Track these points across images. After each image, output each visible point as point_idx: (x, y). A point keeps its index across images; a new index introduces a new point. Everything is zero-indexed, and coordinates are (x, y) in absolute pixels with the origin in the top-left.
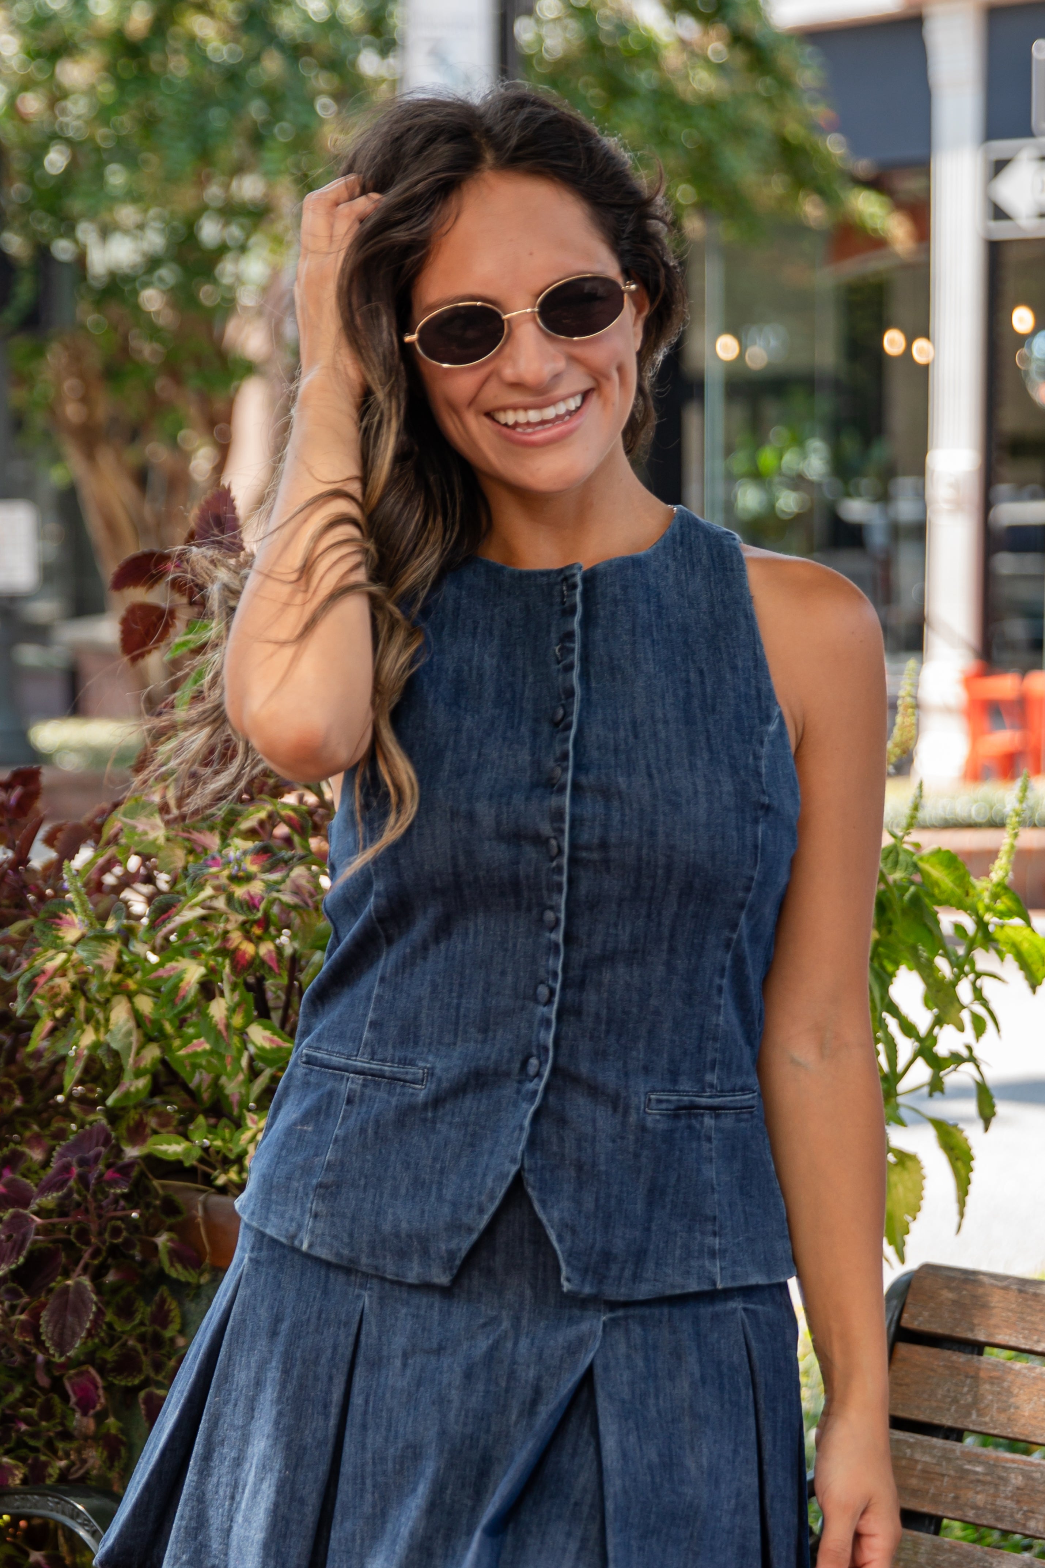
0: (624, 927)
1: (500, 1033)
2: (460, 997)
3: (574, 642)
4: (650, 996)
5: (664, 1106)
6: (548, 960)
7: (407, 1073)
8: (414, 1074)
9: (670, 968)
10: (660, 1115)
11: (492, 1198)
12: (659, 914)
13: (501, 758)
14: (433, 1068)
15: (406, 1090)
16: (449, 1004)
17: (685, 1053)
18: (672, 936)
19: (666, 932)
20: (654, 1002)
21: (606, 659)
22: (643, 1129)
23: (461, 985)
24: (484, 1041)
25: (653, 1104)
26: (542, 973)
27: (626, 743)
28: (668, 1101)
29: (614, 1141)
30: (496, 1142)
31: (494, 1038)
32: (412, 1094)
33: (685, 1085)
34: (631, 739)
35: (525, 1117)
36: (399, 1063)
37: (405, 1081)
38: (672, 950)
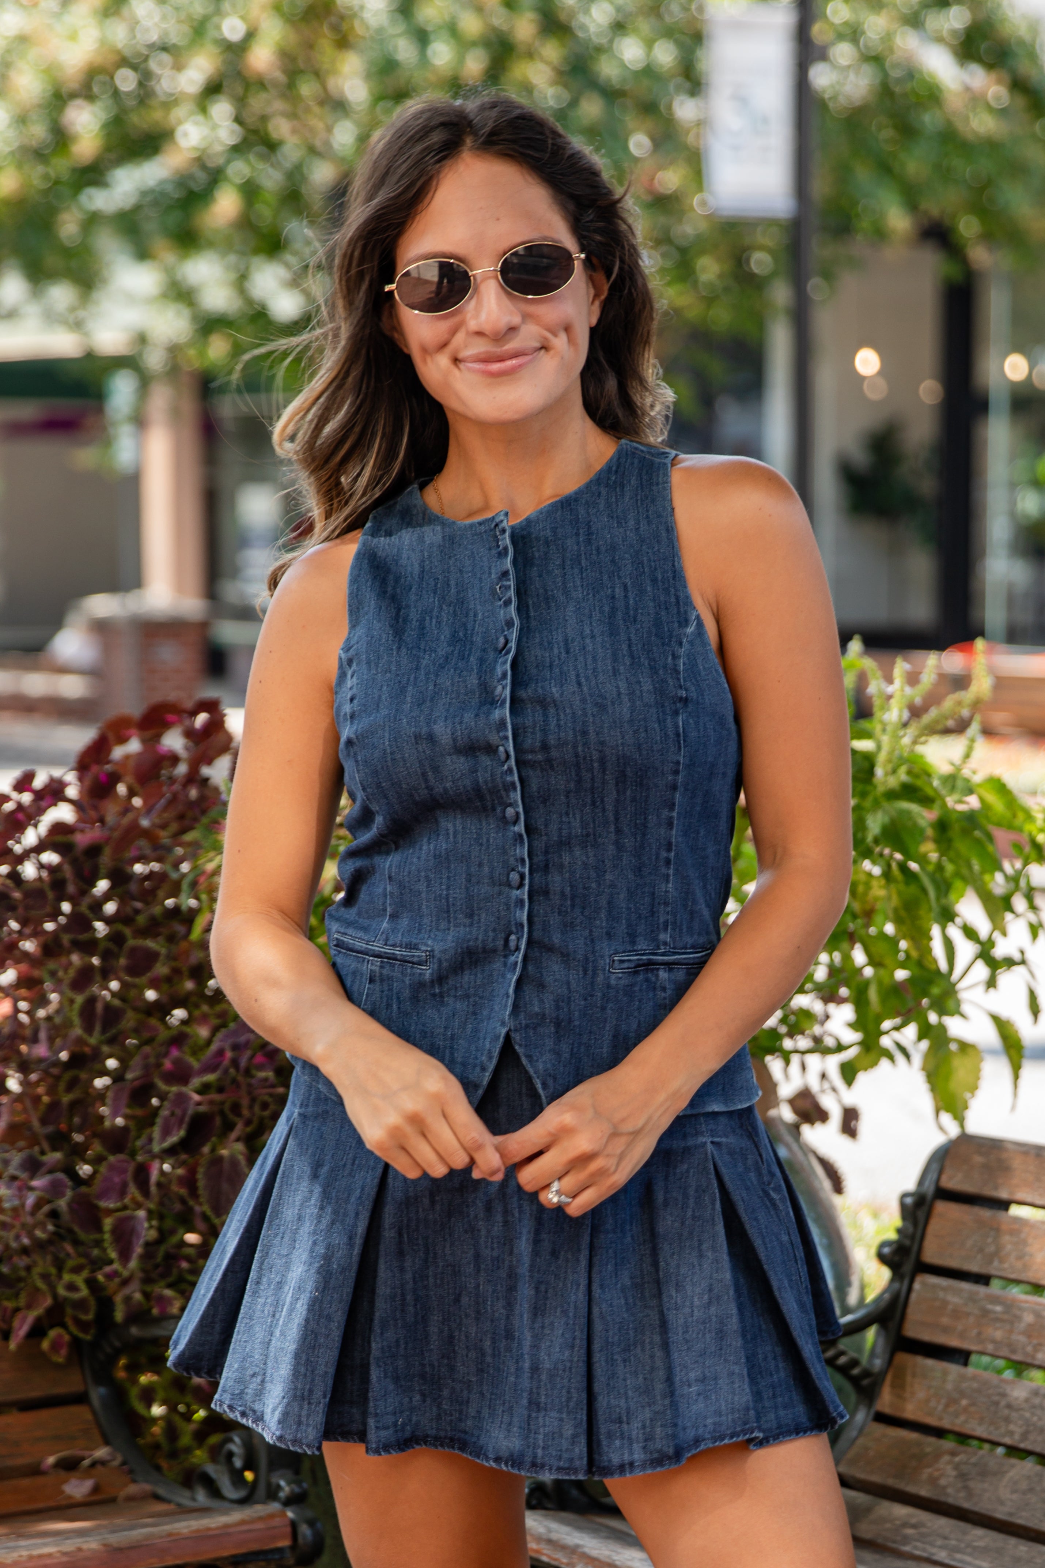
0: (574, 815)
1: (483, 916)
2: (448, 888)
3: (509, 580)
4: (605, 872)
5: (626, 965)
6: (515, 850)
7: (413, 956)
8: (419, 956)
9: (619, 847)
10: (622, 973)
11: (490, 1058)
12: (602, 801)
13: (453, 685)
14: (432, 951)
15: (415, 970)
16: (440, 895)
17: (640, 917)
18: (617, 819)
19: (611, 818)
20: (609, 877)
21: (541, 591)
22: (609, 986)
23: (448, 878)
24: (471, 925)
25: (616, 964)
26: (512, 861)
27: (560, 659)
28: (629, 961)
29: (585, 999)
30: (492, 1010)
31: (479, 921)
32: (420, 974)
33: (642, 944)
34: (563, 655)
35: (510, 986)
36: (406, 947)
37: (413, 963)
38: (618, 831)
